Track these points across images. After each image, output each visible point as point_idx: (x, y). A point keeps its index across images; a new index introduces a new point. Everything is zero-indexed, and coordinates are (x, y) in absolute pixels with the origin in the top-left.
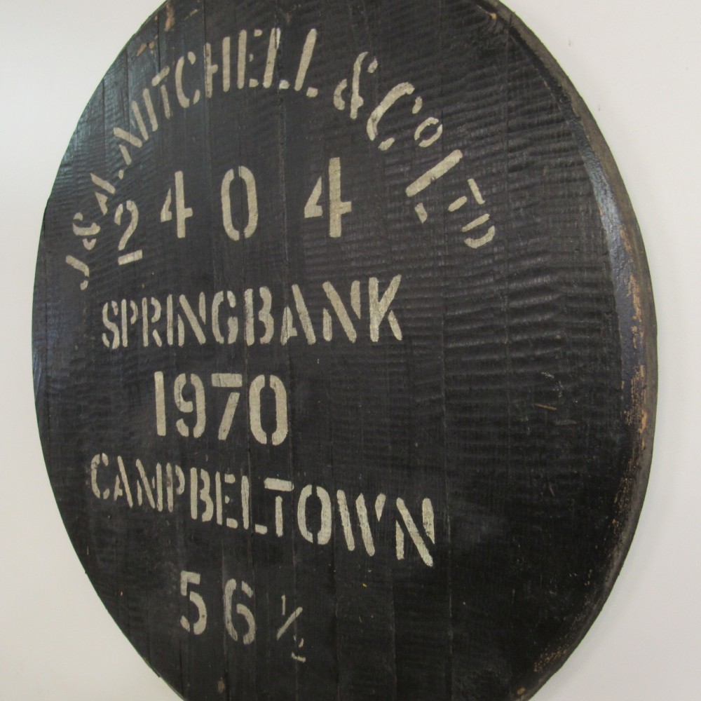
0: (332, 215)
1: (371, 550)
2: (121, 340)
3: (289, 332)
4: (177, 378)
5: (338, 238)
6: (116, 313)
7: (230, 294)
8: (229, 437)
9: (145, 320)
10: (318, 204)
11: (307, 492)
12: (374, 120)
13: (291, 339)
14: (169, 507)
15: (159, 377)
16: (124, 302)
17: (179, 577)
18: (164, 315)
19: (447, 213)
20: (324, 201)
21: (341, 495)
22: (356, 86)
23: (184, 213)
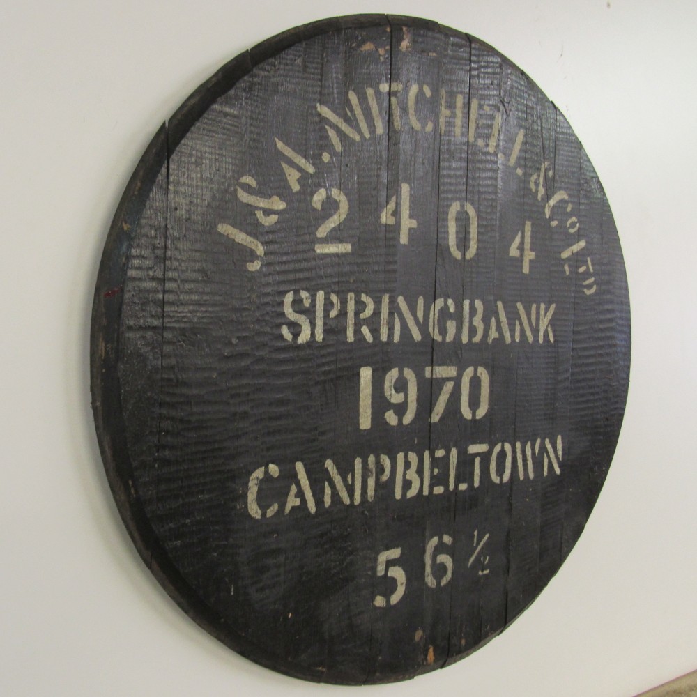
0: (524, 258)
1: (531, 475)
2: (313, 334)
3: (493, 334)
4: (390, 373)
5: (526, 275)
6: (307, 303)
7: (450, 302)
8: (441, 419)
9: (351, 315)
10: (518, 248)
11: (498, 448)
12: (549, 207)
13: (494, 340)
14: (369, 496)
15: (366, 373)
16: (321, 295)
17: (376, 559)
18: (377, 313)
19: (577, 273)
20: (521, 248)
21: (518, 445)
22: (541, 180)
23: (407, 223)
